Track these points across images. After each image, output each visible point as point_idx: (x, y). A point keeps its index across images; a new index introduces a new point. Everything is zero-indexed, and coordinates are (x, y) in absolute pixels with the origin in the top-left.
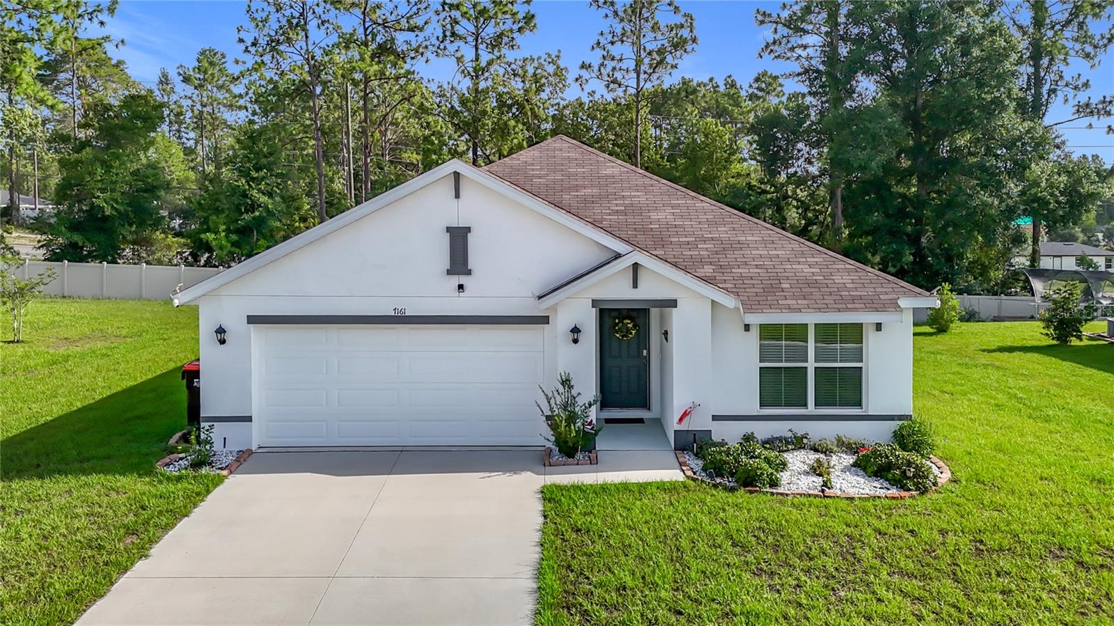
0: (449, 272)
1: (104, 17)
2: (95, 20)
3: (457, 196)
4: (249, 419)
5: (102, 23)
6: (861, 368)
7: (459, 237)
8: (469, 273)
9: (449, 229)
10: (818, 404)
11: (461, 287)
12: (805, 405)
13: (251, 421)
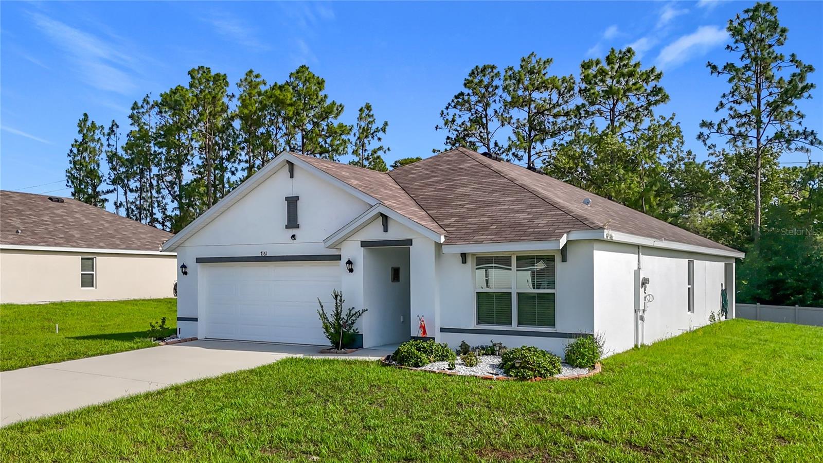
0: (287, 227)
1: (380, 134)
2: (376, 138)
3: (292, 176)
4: (196, 320)
5: (379, 139)
6: (554, 294)
7: (292, 202)
8: (298, 227)
9: (287, 199)
10: (520, 323)
11: (293, 236)
12: (511, 324)
13: (197, 321)
